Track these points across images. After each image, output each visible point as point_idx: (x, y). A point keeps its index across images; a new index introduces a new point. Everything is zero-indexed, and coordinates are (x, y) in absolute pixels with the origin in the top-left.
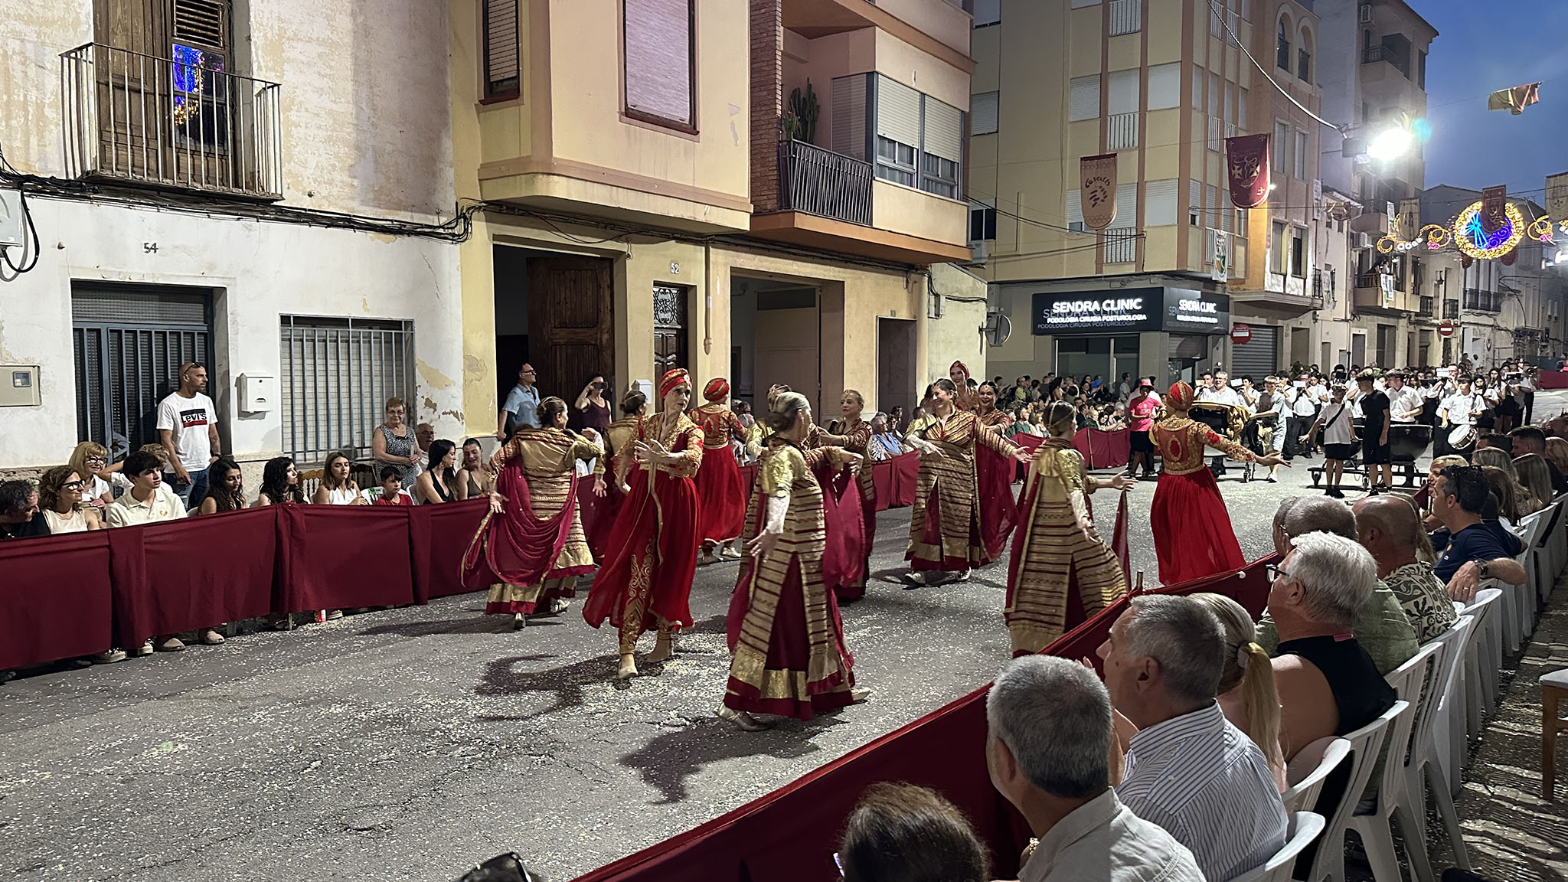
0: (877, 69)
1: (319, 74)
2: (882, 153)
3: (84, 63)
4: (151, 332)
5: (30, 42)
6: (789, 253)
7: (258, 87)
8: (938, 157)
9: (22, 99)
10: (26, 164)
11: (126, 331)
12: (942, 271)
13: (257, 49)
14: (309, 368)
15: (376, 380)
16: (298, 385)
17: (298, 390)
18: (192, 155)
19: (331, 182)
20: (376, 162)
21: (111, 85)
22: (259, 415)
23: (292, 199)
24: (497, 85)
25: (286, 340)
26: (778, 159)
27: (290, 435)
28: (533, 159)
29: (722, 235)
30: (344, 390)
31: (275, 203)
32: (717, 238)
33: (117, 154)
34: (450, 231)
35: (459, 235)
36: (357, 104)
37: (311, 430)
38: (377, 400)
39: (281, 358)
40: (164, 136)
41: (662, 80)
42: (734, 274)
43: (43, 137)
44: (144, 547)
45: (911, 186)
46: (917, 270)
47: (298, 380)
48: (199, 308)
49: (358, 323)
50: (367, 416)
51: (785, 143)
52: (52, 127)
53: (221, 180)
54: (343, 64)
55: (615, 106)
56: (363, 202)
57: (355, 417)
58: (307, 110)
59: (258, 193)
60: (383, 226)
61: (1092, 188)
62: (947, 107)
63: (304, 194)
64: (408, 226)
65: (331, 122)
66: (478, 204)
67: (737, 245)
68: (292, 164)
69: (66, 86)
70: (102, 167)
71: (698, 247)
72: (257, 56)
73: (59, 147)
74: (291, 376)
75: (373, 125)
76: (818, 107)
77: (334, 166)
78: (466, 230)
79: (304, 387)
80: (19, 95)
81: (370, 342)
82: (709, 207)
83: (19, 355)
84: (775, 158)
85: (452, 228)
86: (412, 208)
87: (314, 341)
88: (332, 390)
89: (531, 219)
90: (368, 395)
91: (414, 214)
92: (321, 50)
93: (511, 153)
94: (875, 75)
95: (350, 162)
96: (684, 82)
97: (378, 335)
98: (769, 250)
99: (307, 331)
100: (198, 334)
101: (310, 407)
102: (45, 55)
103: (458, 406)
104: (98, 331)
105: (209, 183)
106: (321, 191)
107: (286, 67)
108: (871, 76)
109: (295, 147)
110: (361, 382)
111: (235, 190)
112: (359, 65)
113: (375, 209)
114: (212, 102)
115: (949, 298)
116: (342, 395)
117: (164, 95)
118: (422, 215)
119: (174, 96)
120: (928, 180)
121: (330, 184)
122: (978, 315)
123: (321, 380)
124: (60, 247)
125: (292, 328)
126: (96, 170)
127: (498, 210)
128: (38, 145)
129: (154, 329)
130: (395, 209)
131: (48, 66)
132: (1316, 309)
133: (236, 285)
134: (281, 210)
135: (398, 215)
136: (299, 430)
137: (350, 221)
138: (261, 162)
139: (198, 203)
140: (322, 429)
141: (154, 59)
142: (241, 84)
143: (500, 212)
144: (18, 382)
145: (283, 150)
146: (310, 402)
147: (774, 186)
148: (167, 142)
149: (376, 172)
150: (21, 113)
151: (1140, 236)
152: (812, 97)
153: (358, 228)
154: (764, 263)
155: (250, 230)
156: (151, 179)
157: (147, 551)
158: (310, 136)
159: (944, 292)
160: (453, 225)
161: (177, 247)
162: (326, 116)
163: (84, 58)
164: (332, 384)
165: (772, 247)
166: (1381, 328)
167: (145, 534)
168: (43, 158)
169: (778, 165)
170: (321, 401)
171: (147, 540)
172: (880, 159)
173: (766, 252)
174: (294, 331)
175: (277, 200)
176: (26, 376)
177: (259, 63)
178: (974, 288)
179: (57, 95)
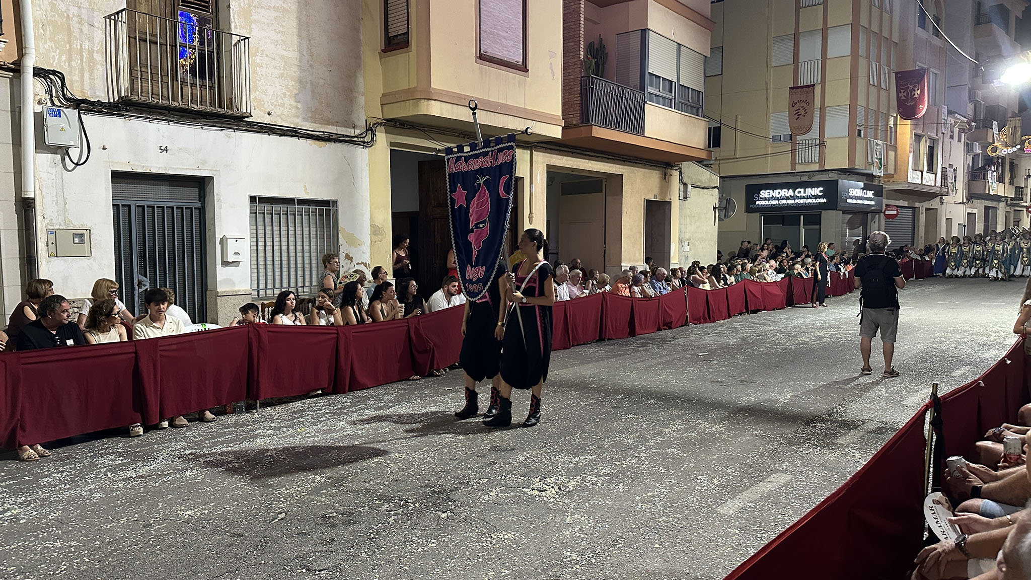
0: (648, 27)
1: (275, 31)
2: (651, 86)
3: (120, 23)
4: (164, 207)
5: (84, 8)
6: (586, 155)
7: (235, 39)
8: (689, 88)
9: (79, 47)
10: (82, 92)
11: (148, 207)
12: (688, 168)
13: (234, 14)
14: (268, 232)
15: (313, 240)
16: (261, 244)
17: (261, 247)
18: (191, 87)
19: (283, 105)
20: (313, 92)
21: (138, 38)
22: (236, 264)
23: (258, 117)
24: (394, 39)
25: (253, 213)
26: (581, 89)
27: (256, 278)
28: (418, 89)
29: (542, 143)
30: (292, 247)
31: (246, 119)
32: (538, 145)
33: (142, 86)
34: (362, 139)
35: (368, 142)
36: (300, 51)
37: (270, 274)
38: (314, 254)
39: (251, 225)
40: (173, 74)
41: (505, 34)
42: (549, 170)
43: (93, 73)
44: (160, 353)
45: (671, 107)
46: (672, 166)
47: (261, 240)
48: (195, 192)
49: (301, 202)
50: (307, 265)
51: (586, 78)
52: (99, 66)
53: (210, 103)
54: (291, 24)
55: (472, 52)
56: (305, 119)
57: (299, 266)
58: (267, 56)
59: (235, 112)
60: (318, 136)
61: (796, 107)
62: (695, 53)
63: (265, 113)
64: (334, 136)
65: (283, 64)
66: (380, 121)
67: (551, 149)
68: (257, 93)
69: (108, 38)
70: (131, 94)
71: (525, 151)
72: (234, 19)
73: (104, 82)
74: (257, 237)
75: (311, 66)
76: (607, 54)
77: (285, 94)
78: (372, 139)
79: (265, 246)
80: (77, 46)
81: (309, 215)
82: (535, 122)
83: (77, 223)
84: (579, 89)
85: (363, 138)
86: (337, 124)
87: (272, 214)
88: (284, 247)
89: (415, 132)
90: (308, 251)
91: (338, 128)
92: (277, 14)
93: (403, 86)
94: (647, 31)
95: (295, 91)
96: (519, 36)
97: (314, 210)
98: (572, 153)
99: (267, 207)
100: (195, 208)
101: (269, 259)
102: (94, 17)
103: (366, 259)
104: (129, 206)
105: (202, 105)
106: (276, 111)
107: (253, 26)
108: (644, 32)
109: (259, 81)
110: (303, 242)
111: (219, 110)
112: (301, 25)
113: (313, 124)
114: (205, 50)
115: (693, 186)
116: (290, 251)
117: (173, 46)
118: (343, 129)
119: (180, 46)
120: (682, 104)
121: (283, 107)
122: (713, 198)
123: (276, 240)
124: (104, 149)
125: (257, 205)
126: (128, 96)
127: (394, 125)
128: (90, 79)
129: (165, 205)
130: (325, 124)
131: (96, 24)
132: (942, 195)
133: (220, 175)
134: (249, 123)
135: (327, 128)
136: (262, 274)
137: (296, 132)
138: (236, 91)
139: (195, 119)
140: (277, 273)
141: (166, 20)
142: (224, 37)
143: (395, 127)
144: (77, 240)
145: (251, 83)
146: (269, 255)
147: (578, 107)
148: (175, 78)
149: (312, 99)
150: (78, 57)
151: (822, 144)
152: (602, 47)
153: (301, 137)
154: (569, 162)
155: (230, 137)
156: (164, 102)
157: (161, 356)
158: (269, 73)
159: (690, 182)
160: (364, 135)
161: (181, 149)
162: (279, 60)
163: (120, 19)
164: (284, 243)
165: (574, 151)
166: (987, 208)
167: (159, 344)
168: (93, 88)
169: (581, 94)
170: (277, 255)
171: (161, 348)
172: (650, 90)
173: (571, 154)
174: (259, 207)
175: (247, 117)
176: (81, 236)
177: (235, 23)
178: (710, 180)
179: (102, 45)
